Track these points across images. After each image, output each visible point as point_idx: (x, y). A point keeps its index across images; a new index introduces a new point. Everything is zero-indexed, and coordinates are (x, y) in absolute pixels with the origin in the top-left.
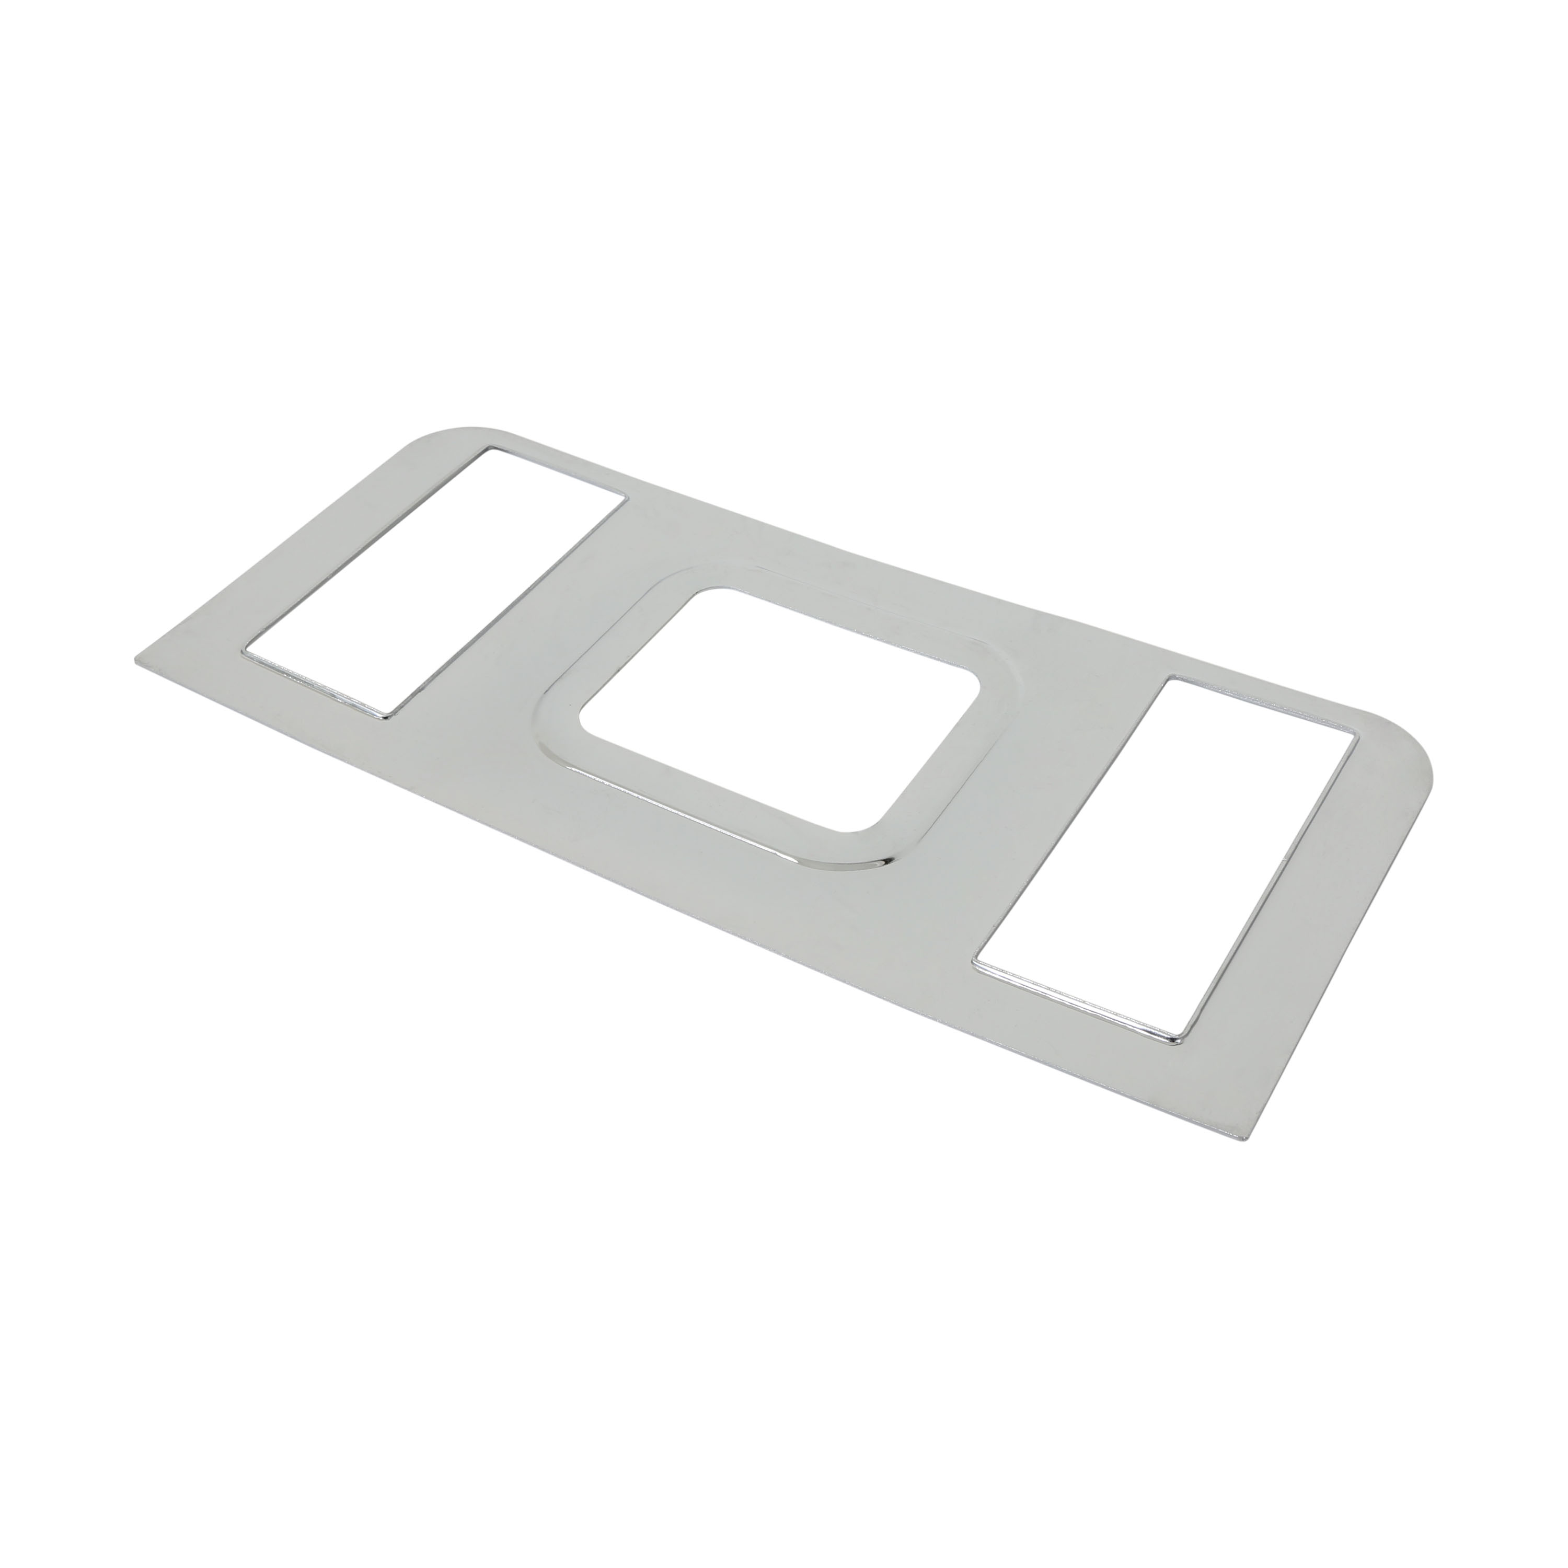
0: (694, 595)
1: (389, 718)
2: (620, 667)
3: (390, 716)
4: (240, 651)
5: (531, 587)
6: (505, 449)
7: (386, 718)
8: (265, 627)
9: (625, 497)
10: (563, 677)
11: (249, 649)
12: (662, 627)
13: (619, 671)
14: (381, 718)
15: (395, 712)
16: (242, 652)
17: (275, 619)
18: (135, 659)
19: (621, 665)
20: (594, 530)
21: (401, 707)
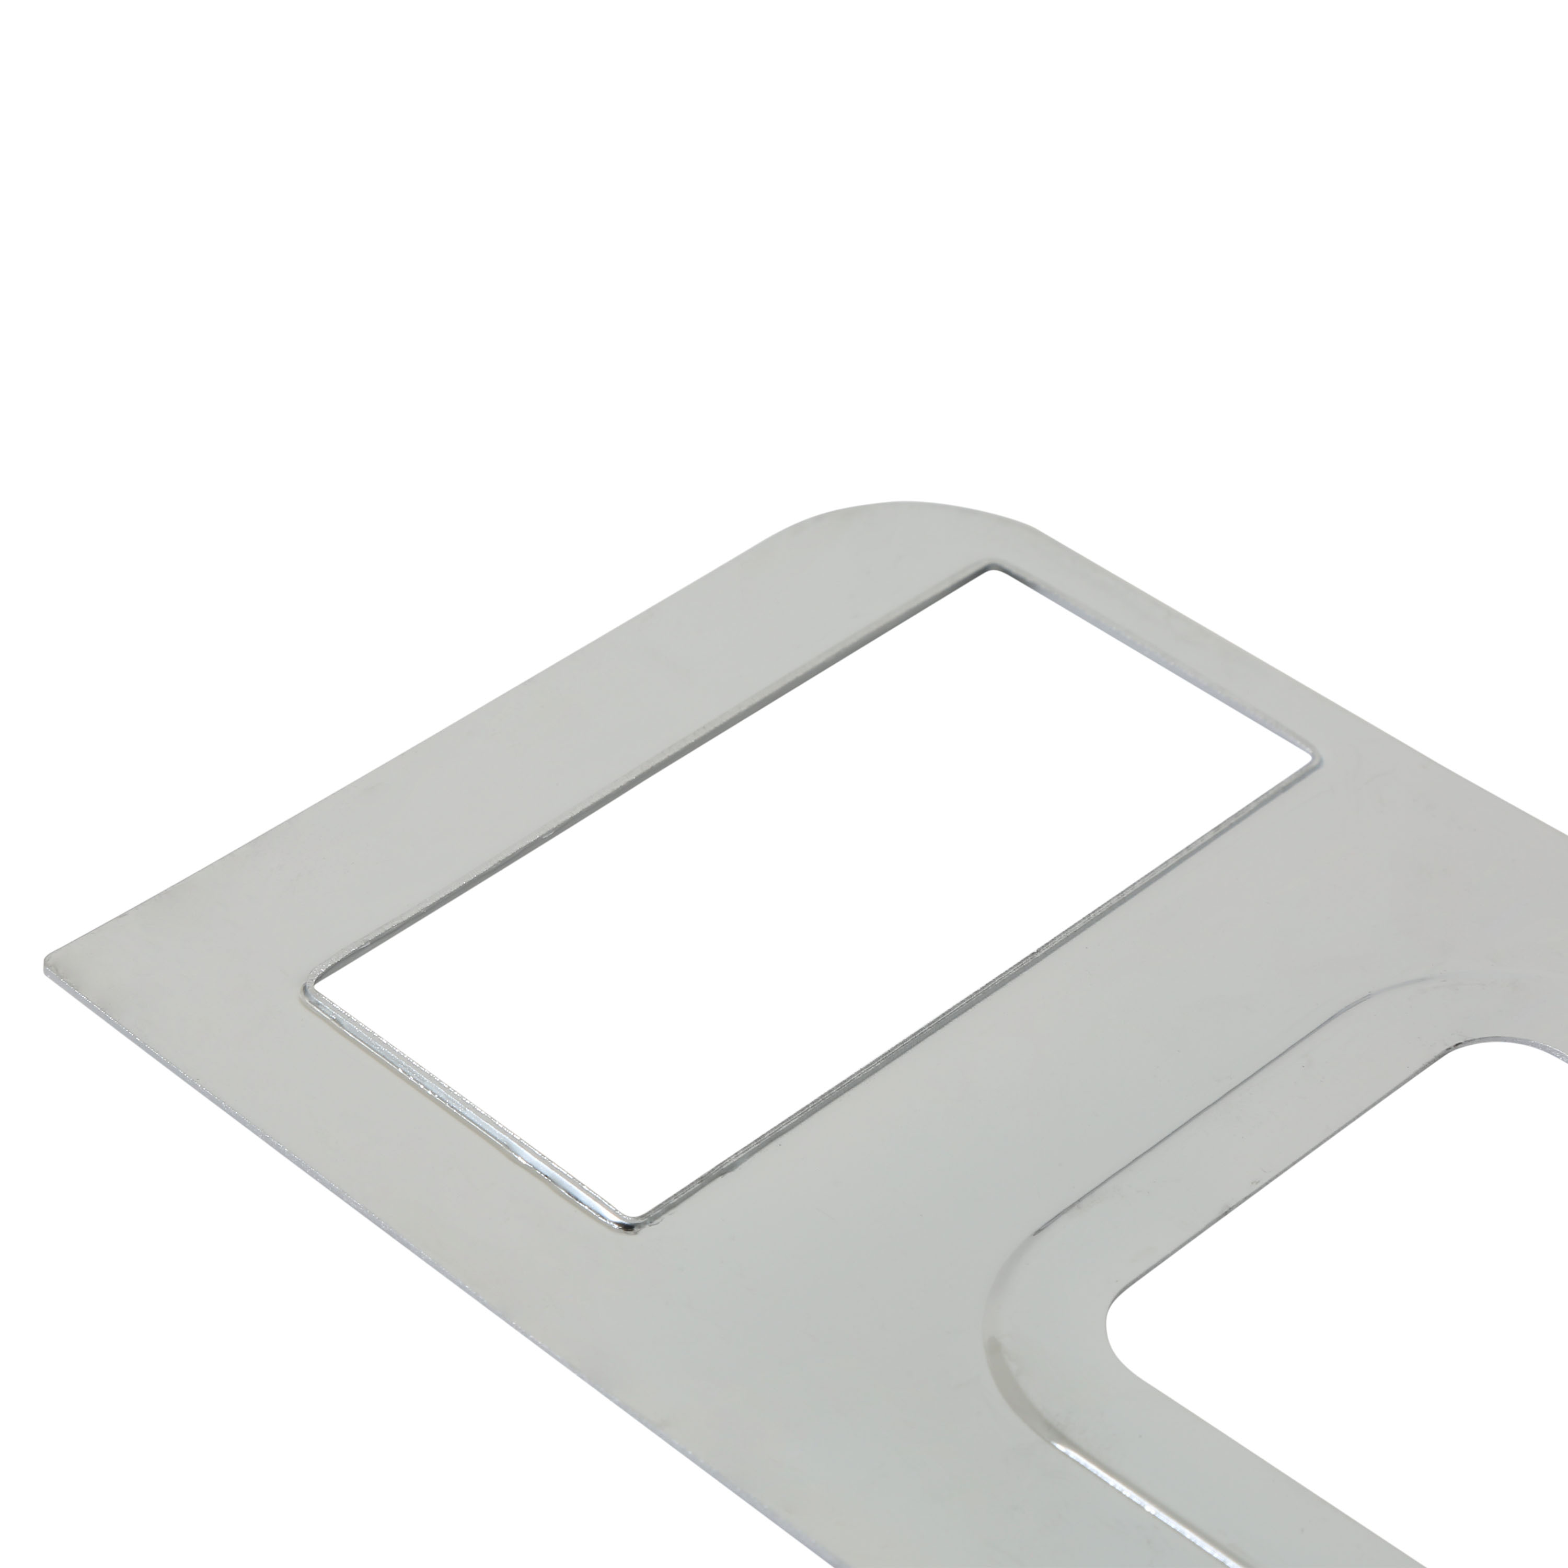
0: (1449, 1050)
1: (636, 1229)
2: (1231, 1206)
3: (639, 1226)
4: (300, 988)
5: (1038, 951)
6: (1029, 579)
7: (628, 1228)
8: (371, 938)
9: (1313, 755)
10: (1083, 1203)
11: (324, 988)
12: (1339, 1130)
13: (1226, 1213)
14: (616, 1226)
15: (652, 1217)
16: (305, 989)
17: (400, 921)
18: (45, 960)
19: (1234, 1203)
20: (1220, 831)
21: (667, 1207)
